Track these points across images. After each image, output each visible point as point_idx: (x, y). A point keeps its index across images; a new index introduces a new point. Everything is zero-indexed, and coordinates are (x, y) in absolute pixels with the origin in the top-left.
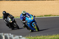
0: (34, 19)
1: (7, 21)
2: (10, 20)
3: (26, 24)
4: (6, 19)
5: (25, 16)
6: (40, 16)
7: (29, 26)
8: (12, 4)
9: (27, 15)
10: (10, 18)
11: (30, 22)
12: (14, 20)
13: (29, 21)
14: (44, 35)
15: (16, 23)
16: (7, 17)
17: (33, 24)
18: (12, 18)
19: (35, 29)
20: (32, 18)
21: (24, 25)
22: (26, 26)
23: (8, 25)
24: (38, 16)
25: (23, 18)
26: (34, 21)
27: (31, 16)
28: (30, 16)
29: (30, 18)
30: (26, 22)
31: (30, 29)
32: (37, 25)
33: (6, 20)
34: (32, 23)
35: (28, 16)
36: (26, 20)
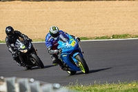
2: (22, 46)
3: (59, 56)
4: (12, 45)
5: (56, 39)
6: (102, 38)
7: (65, 61)
8: (37, 10)
9: (61, 36)
10: (22, 42)
11: (68, 52)
12: (32, 46)
13: (67, 50)
14: (111, 82)
15: (36, 54)
16: (16, 41)
17: (75, 57)
18: (27, 42)
19: (79, 69)
20: (73, 44)
21: (54, 59)
23: (17, 59)
25: (51, 42)
26: (77, 49)
27: (70, 37)
28: (68, 39)
29: (67, 44)
30: (58, 53)
31: (68, 67)
34: (72, 55)
35: (64, 39)
36: (59, 48)
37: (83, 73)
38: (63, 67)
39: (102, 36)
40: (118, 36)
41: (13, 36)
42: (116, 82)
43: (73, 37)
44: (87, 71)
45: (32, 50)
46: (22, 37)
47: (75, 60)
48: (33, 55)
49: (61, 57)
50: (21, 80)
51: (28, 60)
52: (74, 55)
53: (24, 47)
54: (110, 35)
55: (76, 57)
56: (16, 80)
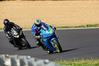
0: (54, 33)
1: (10, 36)
2: (15, 33)
3: (41, 40)
4: (9, 32)
5: (39, 28)
6: (80, 27)
7: (45, 44)
9: (42, 26)
10: (15, 30)
11: (47, 37)
12: (22, 33)
16: (11, 29)
18: (19, 30)
19: (55, 49)
20: (51, 32)
21: (38, 42)
22: (40, 44)
24: (76, 27)
25: (36, 30)
26: (54, 36)
28: (48, 28)
29: (47, 32)
30: (41, 38)
31: (47, 48)
32: (59, 42)
33: (8, 34)
34: (50, 39)
35: (45, 28)
36: (41, 34)
37: (58, 52)
38: (44, 48)
39: (80, 25)
40: (91, 26)
41: (9, 26)
42: (89, 59)
43: (51, 27)
44: (61, 51)
45: (22, 36)
46: (15, 27)
47: (52, 43)
48: (23, 40)
49: (43, 41)
50: (21, 57)
51: (19, 43)
52: (52, 40)
53: (17, 34)
54: (85, 24)
55: (53, 41)
56: (17, 57)
